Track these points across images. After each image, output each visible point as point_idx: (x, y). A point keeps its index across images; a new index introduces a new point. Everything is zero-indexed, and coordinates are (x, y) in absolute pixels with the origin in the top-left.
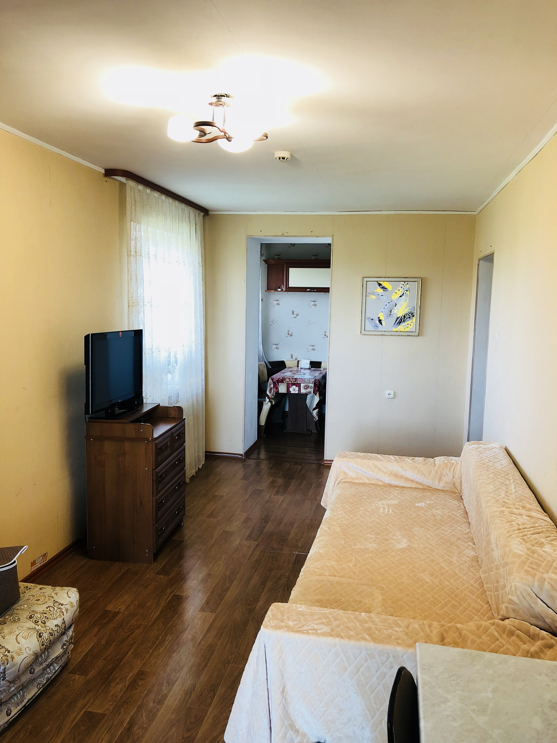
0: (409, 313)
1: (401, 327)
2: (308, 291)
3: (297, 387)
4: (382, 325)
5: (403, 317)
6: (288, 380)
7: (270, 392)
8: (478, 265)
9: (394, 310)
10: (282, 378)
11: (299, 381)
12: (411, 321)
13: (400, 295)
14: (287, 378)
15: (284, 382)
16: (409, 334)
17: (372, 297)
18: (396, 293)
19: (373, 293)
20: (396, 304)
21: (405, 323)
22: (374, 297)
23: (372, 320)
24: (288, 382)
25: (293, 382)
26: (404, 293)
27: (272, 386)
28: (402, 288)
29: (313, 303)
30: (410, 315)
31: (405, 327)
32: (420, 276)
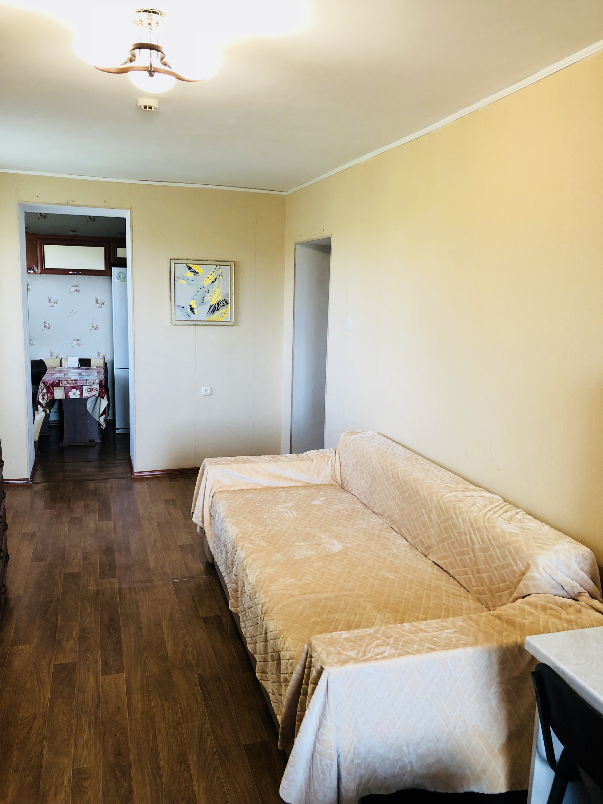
0: (223, 301)
1: (216, 316)
2: (71, 274)
3: (78, 391)
4: (194, 314)
5: (217, 304)
6: (65, 382)
7: (43, 399)
8: (295, 249)
9: (207, 297)
10: (58, 380)
11: (80, 383)
12: (226, 309)
13: (212, 281)
14: (64, 380)
15: (61, 385)
16: (224, 323)
17: (181, 282)
18: (208, 278)
19: (183, 278)
20: (208, 291)
21: (220, 312)
22: (183, 282)
23: (184, 308)
24: (66, 384)
25: (72, 384)
26: (216, 278)
27: (45, 391)
28: (214, 272)
29: (74, 288)
30: (224, 302)
31: (220, 316)
32: (232, 260)
